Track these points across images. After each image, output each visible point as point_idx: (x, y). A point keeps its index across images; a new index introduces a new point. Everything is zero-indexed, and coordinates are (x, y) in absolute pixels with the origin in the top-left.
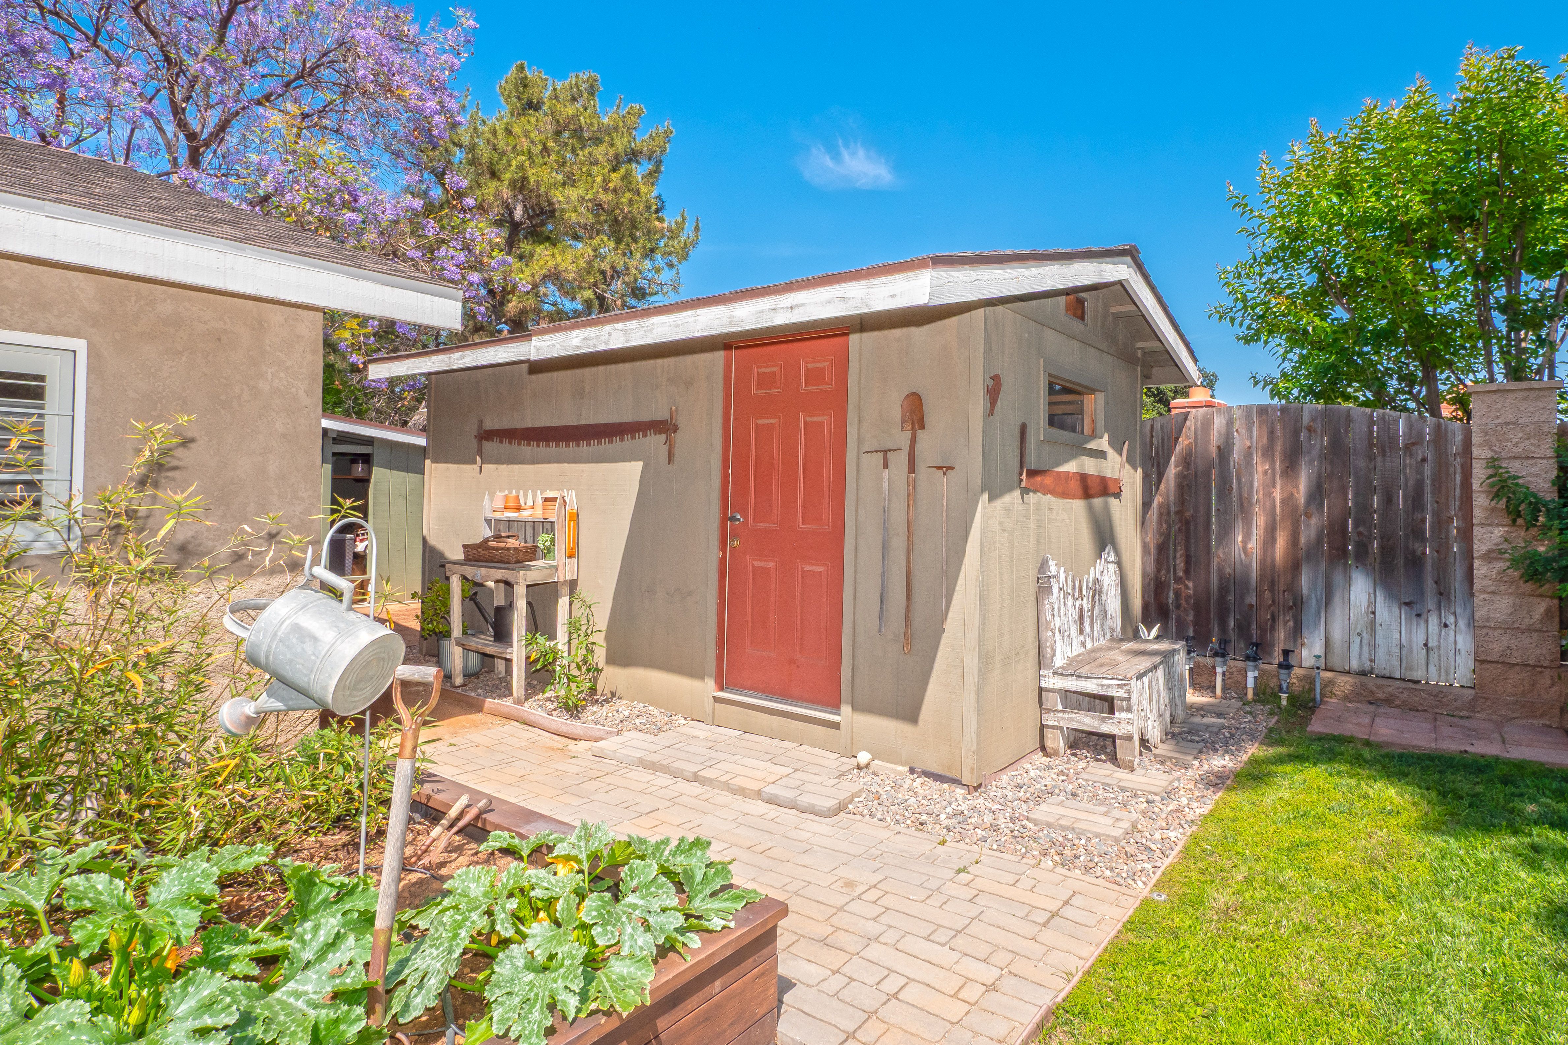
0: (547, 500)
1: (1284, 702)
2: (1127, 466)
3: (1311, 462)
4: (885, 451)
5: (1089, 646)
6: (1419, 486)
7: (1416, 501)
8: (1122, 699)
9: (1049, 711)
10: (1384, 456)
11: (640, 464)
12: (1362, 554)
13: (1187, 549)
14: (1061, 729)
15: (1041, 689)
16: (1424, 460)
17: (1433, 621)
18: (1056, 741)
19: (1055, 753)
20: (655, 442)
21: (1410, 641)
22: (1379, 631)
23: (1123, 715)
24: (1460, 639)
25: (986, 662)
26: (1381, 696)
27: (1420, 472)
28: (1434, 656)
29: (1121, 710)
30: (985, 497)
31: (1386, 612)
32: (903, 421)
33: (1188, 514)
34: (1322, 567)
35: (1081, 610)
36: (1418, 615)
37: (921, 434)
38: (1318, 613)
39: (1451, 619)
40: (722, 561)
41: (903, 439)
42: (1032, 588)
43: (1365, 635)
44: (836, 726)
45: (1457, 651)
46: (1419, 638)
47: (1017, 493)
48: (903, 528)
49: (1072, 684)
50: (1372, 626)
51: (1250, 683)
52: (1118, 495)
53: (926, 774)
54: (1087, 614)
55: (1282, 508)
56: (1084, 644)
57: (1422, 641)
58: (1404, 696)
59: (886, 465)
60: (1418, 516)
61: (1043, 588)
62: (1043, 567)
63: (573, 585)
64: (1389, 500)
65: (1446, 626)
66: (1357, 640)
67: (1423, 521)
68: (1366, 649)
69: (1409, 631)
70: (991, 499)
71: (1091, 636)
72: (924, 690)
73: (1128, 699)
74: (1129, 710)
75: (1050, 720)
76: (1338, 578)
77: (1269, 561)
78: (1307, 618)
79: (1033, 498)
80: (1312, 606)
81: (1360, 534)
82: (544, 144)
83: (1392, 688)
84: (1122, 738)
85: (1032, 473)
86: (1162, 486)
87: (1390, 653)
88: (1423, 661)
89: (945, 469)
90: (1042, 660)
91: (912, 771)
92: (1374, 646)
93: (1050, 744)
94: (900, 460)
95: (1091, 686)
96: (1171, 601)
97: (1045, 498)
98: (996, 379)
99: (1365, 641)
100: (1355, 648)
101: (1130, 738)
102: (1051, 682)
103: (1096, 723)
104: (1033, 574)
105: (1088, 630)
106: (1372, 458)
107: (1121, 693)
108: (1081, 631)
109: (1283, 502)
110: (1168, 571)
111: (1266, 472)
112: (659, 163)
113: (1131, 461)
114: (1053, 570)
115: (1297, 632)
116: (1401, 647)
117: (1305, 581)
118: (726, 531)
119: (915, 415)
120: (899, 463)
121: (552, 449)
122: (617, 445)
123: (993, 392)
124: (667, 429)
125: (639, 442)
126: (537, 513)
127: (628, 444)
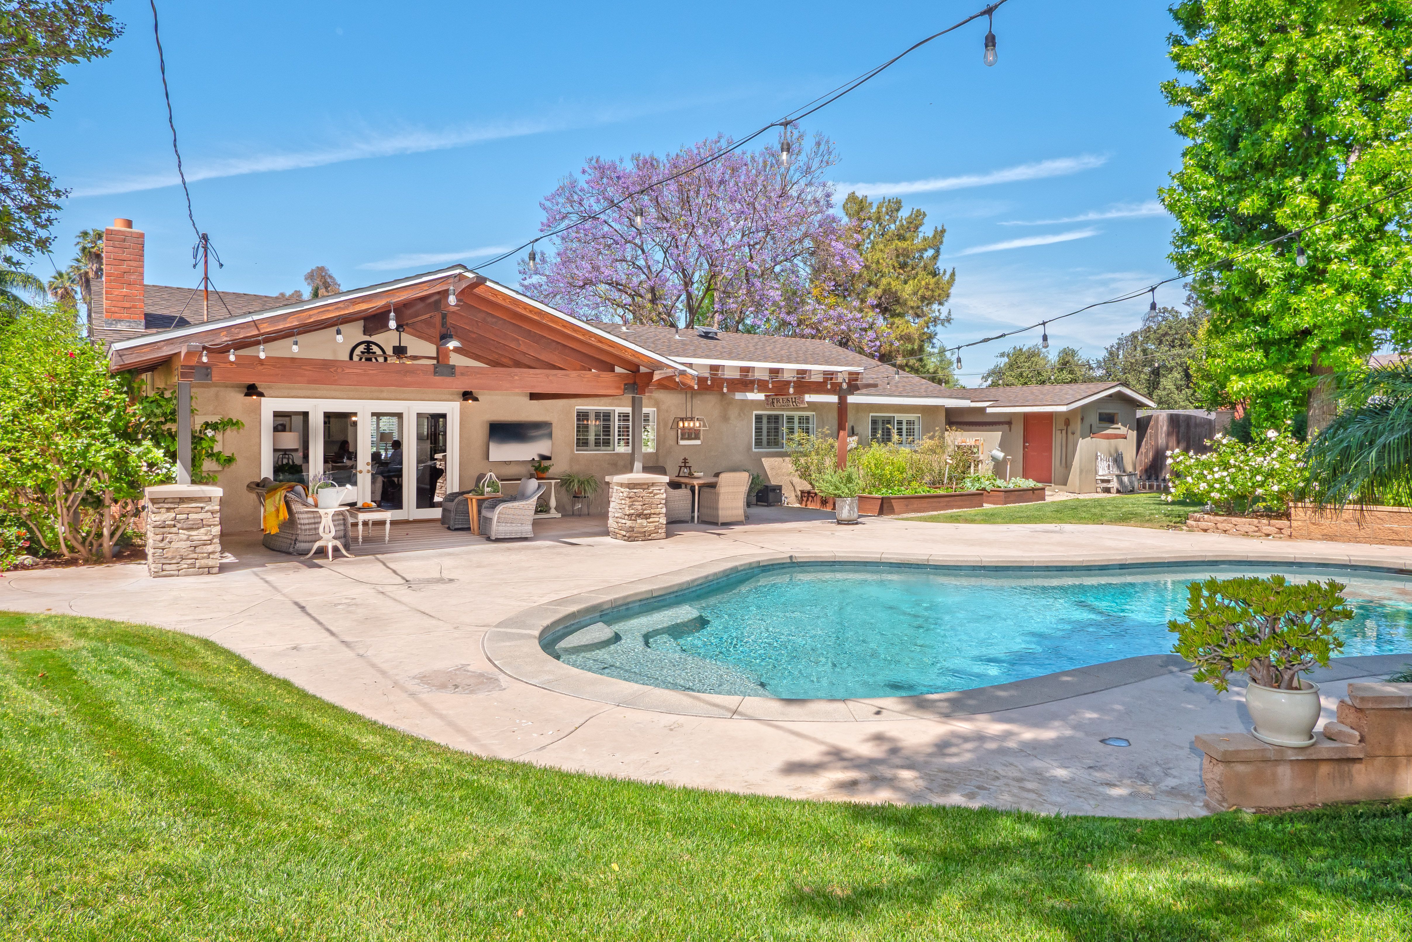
0: (976, 440)
2: (1129, 431)
4: (1061, 431)
5: (1111, 473)
11: (1002, 432)
14: (1100, 487)
15: (1096, 479)
18: (1099, 490)
19: (1099, 493)
20: (1007, 427)
23: (1112, 483)
25: (1082, 471)
30: (1081, 439)
32: (1064, 426)
35: (1109, 464)
37: (1068, 428)
40: (1024, 453)
41: (1065, 429)
42: (1094, 458)
47: (1089, 438)
49: (1102, 478)
52: (1125, 438)
53: (1069, 492)
54: (1111, 466)
56: (1109, 472)
59: (1061, 433)
61: (1097, 457)
62: (1097, 454)
63: (981, 460)
70: (1083, 439)
71: (1112, 471)
72: (1069, 477)
75: (1098, 485)
79: (1093, 439)
84: (1112, 488)
85: (1093, 434)
86: (1146, 435)
89: (1073, 433)
90: (1096, 473)
95: (1106, 478)
97: (1097, 439)
98: (1085, 416)
102: (1098, 478)
103: (1106, 485)
104: (1094, 455)
105: (1111, 469)
107: (1112, 479)
108: (1109, 469)
113: (1131, 429)
114: (1099, 454)
118: (1024, 447)
119: (1067, 422)
120: (1064, 432)
121: (974, 428)
122: (994, 427)
123: (1082, 419)
124: (1009, 423)
125: (1001, 427)
126: (973, 443)
127: (998, 427)
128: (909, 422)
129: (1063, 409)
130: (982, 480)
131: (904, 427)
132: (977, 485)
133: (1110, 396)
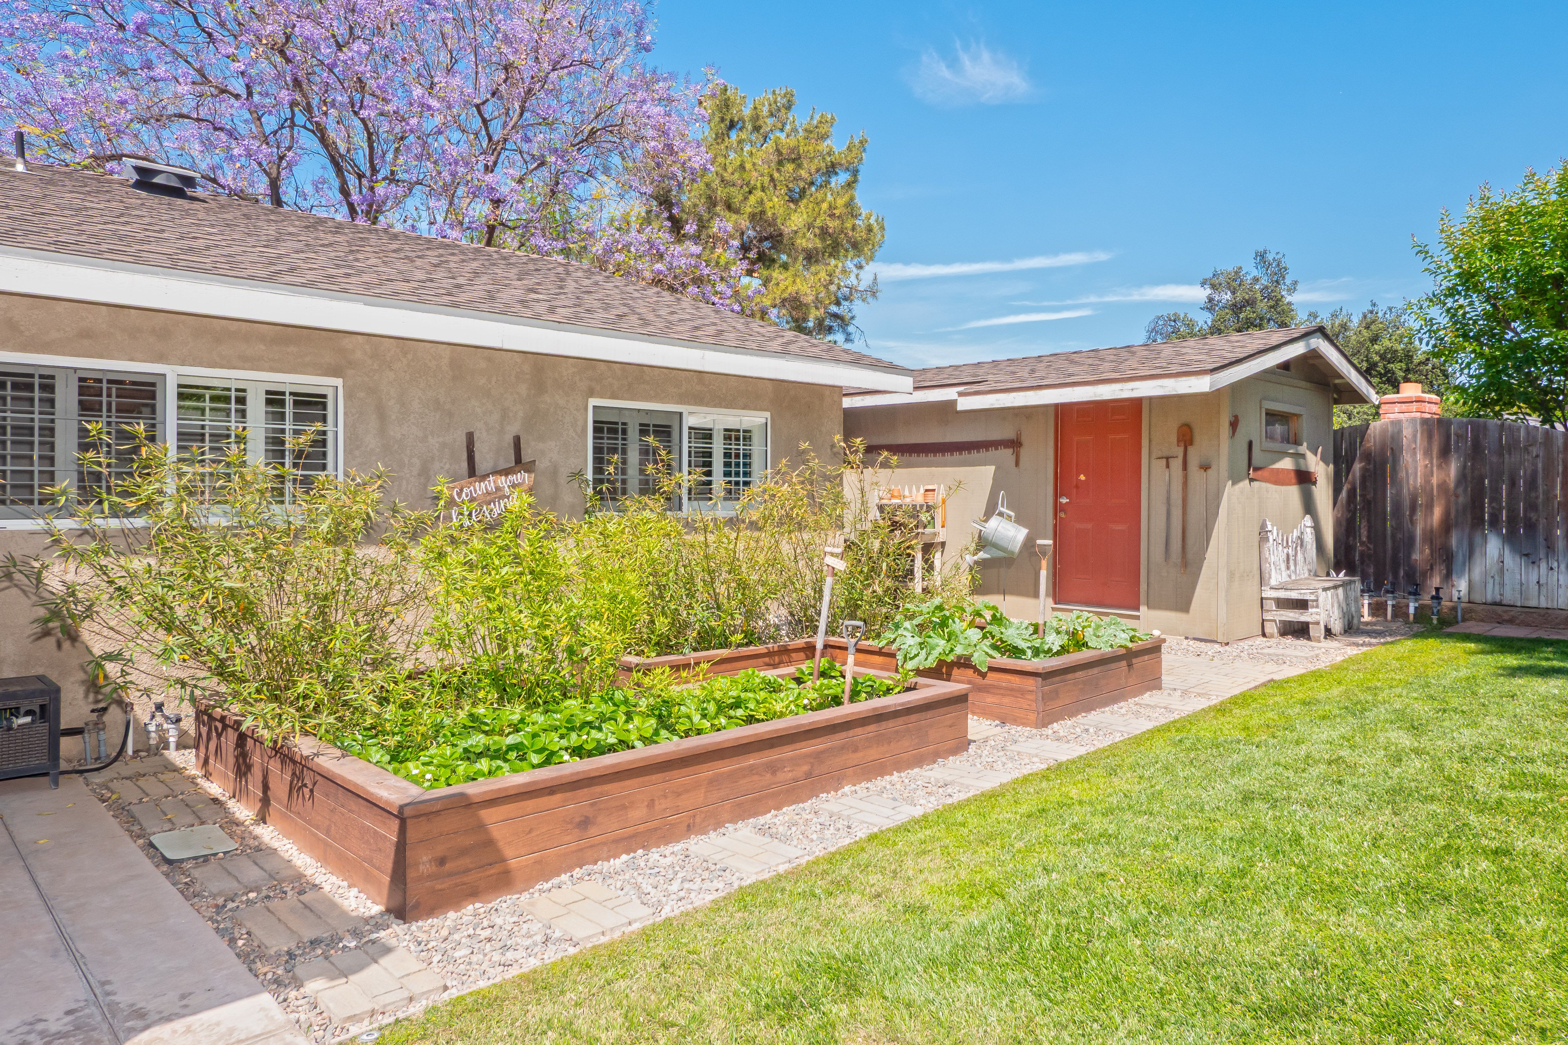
0: (927, 491)
1: (1435, 622)
2: (1321, 463)
3: (1459, 458)
4: (1167, 458)
5: (1293, 577)
6: (1535, 473)
7: (1532, 484)
8: (1313, 601)
9: (1268, 611)
10: (1510, 454)
11: (993, 468)
12: (1495, 523)
13: (1369, 521)
14: (1275, 621)
15: (1262, 599)
16: (1537, 456)
17: (1543, 565)
18: (1271, 628)
19: (1272, 636)
20: (1006, 454)
21: (1528, 581)
22: (1506, 574)
23: (1314, 610)
24: (1561, 578)
25: (1231, 576)
26: (1506, 617)
27: (1535, 465)
28: (1544, 590)
29: (1313, 607)
30: (1230, 482)
31: (1510, 560)
32: (1178, 441)
33: (1370, 496)
34: (1467, 530)
35: (1288, 555)
36: (1533, 563)
37: (1190, 449)
38: (1464, 564)
39: (1555, 565)
40: (1055, 526)
41: (1180, 451)
42: (1256, 538)
43: (1496, 577)
44: (1138, 618)
45: (1559, 586)
46: (1534, 578)
47: (1247, 481)
48: (1180, 502)
49: (1282, 594)
50: (1501, 571)
51: (1412, 610)
52: (1315, 483)
53: (1195, 639)
54: (1292, 558)
55: (1438, 491)
56: (1290, 576)
57: (1535, 579)
58: (1521, 617)
59: (1168, 466)
60: (1533, 495)
61: (1263, 535)
62: (1263, 526)
63: (943, 544)
64: (1513, 484)
65: (1552, 569)
66: (1491, 581)
67: (1537, 498)
68: (1497, 587)
69: (1527, 573)
70: (1233, 484)
71: (1295, 572)
72: (1193, 593)
73: (1317, 601)
74: (1317, 607)
75: (1267, 616)
76: (1478, 539)
77: (1428, 528)
78: (1456, 566)
79: (1256, 484)
80: (1459, 558)
81: (1493, 508)
82: (771, 176)
83: (1514, 612)
84: (1313, 623)
85: (1256, 469)
86: (1350, 476)
87: (1513, 589)
88: (1536, 593)
89: (1205, 467)
90: (1262, 580)
91: (1187, 638)
92: (1502, 585)
93: (1267, 630)
94: (1177, 464)
95: (1294, 595)
96: (1357, 558)
97: (1264, 485)
98: (1236, 417)
99: (1497, 582)
100: (1490, 586)
101: (1318, 623)
102: (1268, 593)
103: (1297, 616)
104: (1257, 530)
105: (1292, 568)
106: (1501, 455)
107: (1313, 597)
108: (1288, 568)
109: (1439, 486)
110: (1355, 538)
111: (1426, 466)
112: (855, 173)
113: (1324, 459)
114: (1269, 528)
115: (1448, 576)
116: (1522, 584)
117: (1454, 542)
118: (1057, 508)
119: (1186, 437)
120: (1176, 464)
121: (923, 458)
122: (975, 455)
123: (1234, 425)
124: (1015, 444)
125: (992, 453)
126: (919, 499)
127: (983, 454)
128: (730, 435)
129: (1202, 385)
130: (957, 626)
131: (718, 447)
132: (940, 644)
133: (1285, 366)
